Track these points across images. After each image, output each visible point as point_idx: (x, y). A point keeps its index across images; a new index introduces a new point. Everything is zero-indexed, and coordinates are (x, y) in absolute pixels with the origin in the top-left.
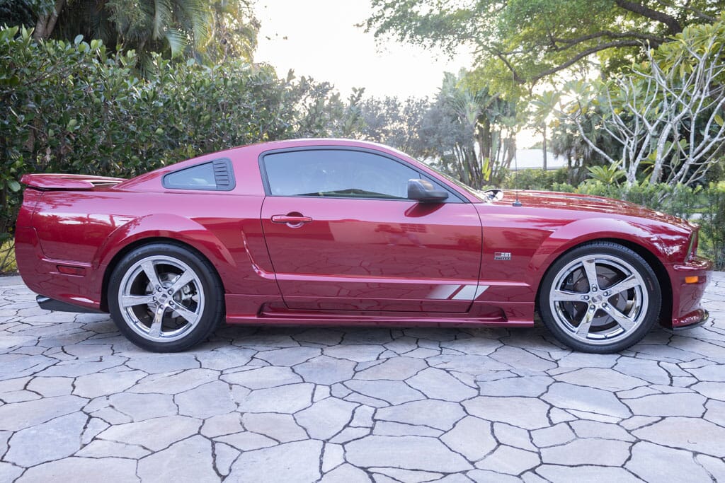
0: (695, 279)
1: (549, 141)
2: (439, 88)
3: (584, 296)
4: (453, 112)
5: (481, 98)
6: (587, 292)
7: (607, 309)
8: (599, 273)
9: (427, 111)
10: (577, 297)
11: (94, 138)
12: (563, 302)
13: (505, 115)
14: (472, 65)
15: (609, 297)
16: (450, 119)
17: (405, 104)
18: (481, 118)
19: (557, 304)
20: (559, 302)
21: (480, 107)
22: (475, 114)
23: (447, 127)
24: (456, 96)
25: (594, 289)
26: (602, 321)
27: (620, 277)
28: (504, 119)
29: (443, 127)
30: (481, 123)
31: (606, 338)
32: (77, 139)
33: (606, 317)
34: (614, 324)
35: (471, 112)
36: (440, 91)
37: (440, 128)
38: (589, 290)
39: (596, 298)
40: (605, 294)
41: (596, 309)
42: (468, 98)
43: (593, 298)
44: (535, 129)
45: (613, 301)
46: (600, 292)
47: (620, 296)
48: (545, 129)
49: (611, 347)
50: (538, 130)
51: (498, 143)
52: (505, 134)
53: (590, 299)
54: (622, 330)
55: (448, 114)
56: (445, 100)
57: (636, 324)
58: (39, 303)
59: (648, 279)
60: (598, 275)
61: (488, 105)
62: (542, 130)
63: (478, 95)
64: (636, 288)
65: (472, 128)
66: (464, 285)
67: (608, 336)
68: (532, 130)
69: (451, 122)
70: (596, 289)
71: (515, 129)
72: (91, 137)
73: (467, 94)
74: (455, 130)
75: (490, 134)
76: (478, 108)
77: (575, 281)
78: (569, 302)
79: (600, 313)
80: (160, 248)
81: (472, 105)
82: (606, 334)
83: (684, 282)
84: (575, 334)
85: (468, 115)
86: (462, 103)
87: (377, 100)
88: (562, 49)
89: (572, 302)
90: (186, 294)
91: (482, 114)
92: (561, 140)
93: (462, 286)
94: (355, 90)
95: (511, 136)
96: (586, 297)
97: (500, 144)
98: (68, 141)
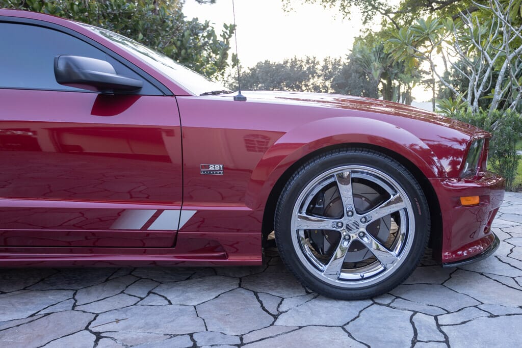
0: (476, 200)
1: (437, 94)
2: (350, 50)
3: (338, 223)
4: (361, 69)
5: (383, 58)
6: (341, 218)
7: (365, 240)
8: (356, 192)
9: (340, 69)
10: (328, 224)
12: (310, 230)
13: (403, 72)
14: (362, 22)
15: (367, 224)
16: (358, 75)
17: (322, 63)
18: (384, 75)
19: (302, 234)
20: (305, 231)
21: (383, 66)
22: (379, 72)
23: (355, 82)
24: (363, 56)
25: (350, 213)
26: (357, 257)
27: (383, 196)
28: (401, 75)
29: (352, 82)
30: (384, 79)
31: (363, 279)
33: (363, 251)
34: (374, 260)
35: (376, 70)
36: (351, 52)
37: (349, 82)
38: (343, 216)
39: (351, 226)
40: (363, 220)
41: (352, 240)
42: (373, 58)
43: (347, 226)
44: (427, 85)
45: (373, 229)
46: (357, 217)
47: (382, 223)
48: (434, 85)
49: (367, 290)
50: (429, 85)
51: (397, 95)
52: (403, 89)
53: (344, 227)
54: (382, 268)
55: (357, 72)
56: (354, 59)
57: (399, 259)
59: (416, 199)
60: (354, 195)
61: (389, 65)
62: (432, 85)
63: (381, 56)
64: (401, 212)
65: (376, 82)
66: (163, 210)
67: (366, 275)
68: (424, 86)
69: (359, 78)
70: (353, 212)
71: (411, 85)
73: (372, 55)
74: (362, 84)
75: (392, 88)
76: (381, 67)
77: (327, 203)
78: (318, 230)
79: (357, 245)
81: (376, 64)
82: (362, 274)
83: (458, 203)
84: (322, 274)
85: (373, 72)
86: (368, 62)
87: (300, 59)
88: (437, 9)
89: (322, 231)
91: (384, 71)
92: (445, 93)
93: (159, 212)
94: (225, 26)
95: (408, 90)
96: (340, 225)
97: (399, 97)
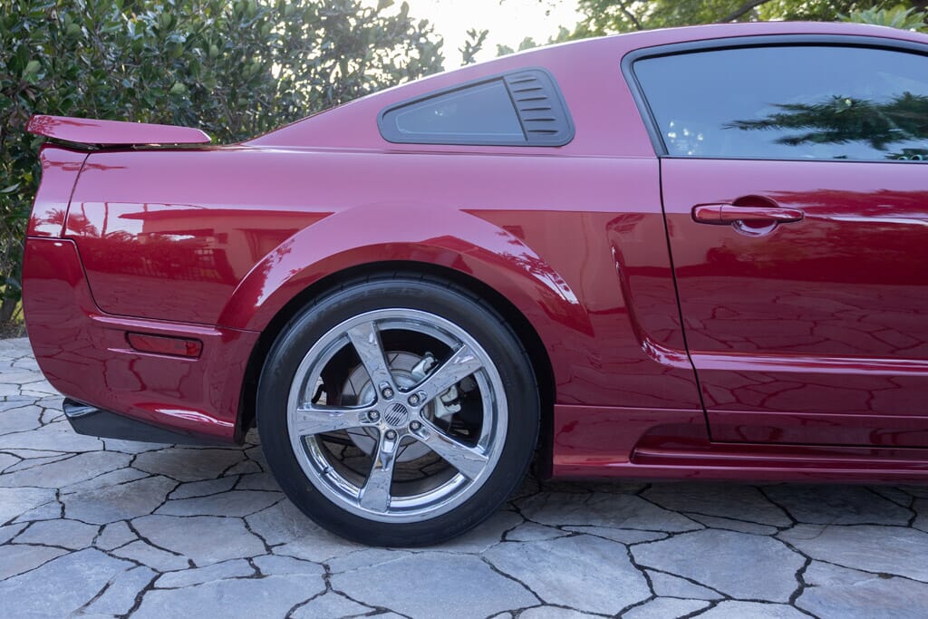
11: (70, 96)
32: (38, 99)
58: (72, 420)
72: (64, 96)
80: (399, 290)
90: (446, 404)
94: (473, 34)
98: (24, 102)
